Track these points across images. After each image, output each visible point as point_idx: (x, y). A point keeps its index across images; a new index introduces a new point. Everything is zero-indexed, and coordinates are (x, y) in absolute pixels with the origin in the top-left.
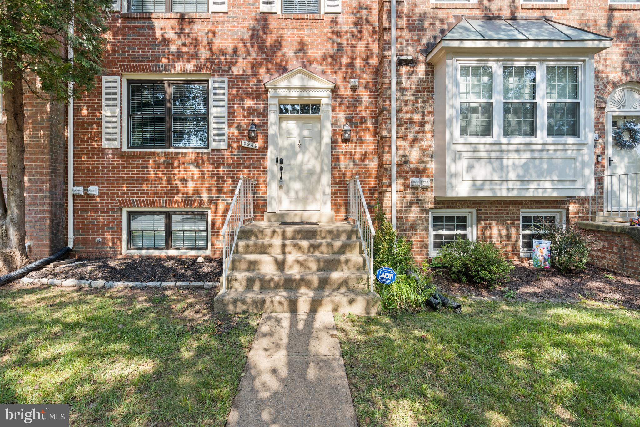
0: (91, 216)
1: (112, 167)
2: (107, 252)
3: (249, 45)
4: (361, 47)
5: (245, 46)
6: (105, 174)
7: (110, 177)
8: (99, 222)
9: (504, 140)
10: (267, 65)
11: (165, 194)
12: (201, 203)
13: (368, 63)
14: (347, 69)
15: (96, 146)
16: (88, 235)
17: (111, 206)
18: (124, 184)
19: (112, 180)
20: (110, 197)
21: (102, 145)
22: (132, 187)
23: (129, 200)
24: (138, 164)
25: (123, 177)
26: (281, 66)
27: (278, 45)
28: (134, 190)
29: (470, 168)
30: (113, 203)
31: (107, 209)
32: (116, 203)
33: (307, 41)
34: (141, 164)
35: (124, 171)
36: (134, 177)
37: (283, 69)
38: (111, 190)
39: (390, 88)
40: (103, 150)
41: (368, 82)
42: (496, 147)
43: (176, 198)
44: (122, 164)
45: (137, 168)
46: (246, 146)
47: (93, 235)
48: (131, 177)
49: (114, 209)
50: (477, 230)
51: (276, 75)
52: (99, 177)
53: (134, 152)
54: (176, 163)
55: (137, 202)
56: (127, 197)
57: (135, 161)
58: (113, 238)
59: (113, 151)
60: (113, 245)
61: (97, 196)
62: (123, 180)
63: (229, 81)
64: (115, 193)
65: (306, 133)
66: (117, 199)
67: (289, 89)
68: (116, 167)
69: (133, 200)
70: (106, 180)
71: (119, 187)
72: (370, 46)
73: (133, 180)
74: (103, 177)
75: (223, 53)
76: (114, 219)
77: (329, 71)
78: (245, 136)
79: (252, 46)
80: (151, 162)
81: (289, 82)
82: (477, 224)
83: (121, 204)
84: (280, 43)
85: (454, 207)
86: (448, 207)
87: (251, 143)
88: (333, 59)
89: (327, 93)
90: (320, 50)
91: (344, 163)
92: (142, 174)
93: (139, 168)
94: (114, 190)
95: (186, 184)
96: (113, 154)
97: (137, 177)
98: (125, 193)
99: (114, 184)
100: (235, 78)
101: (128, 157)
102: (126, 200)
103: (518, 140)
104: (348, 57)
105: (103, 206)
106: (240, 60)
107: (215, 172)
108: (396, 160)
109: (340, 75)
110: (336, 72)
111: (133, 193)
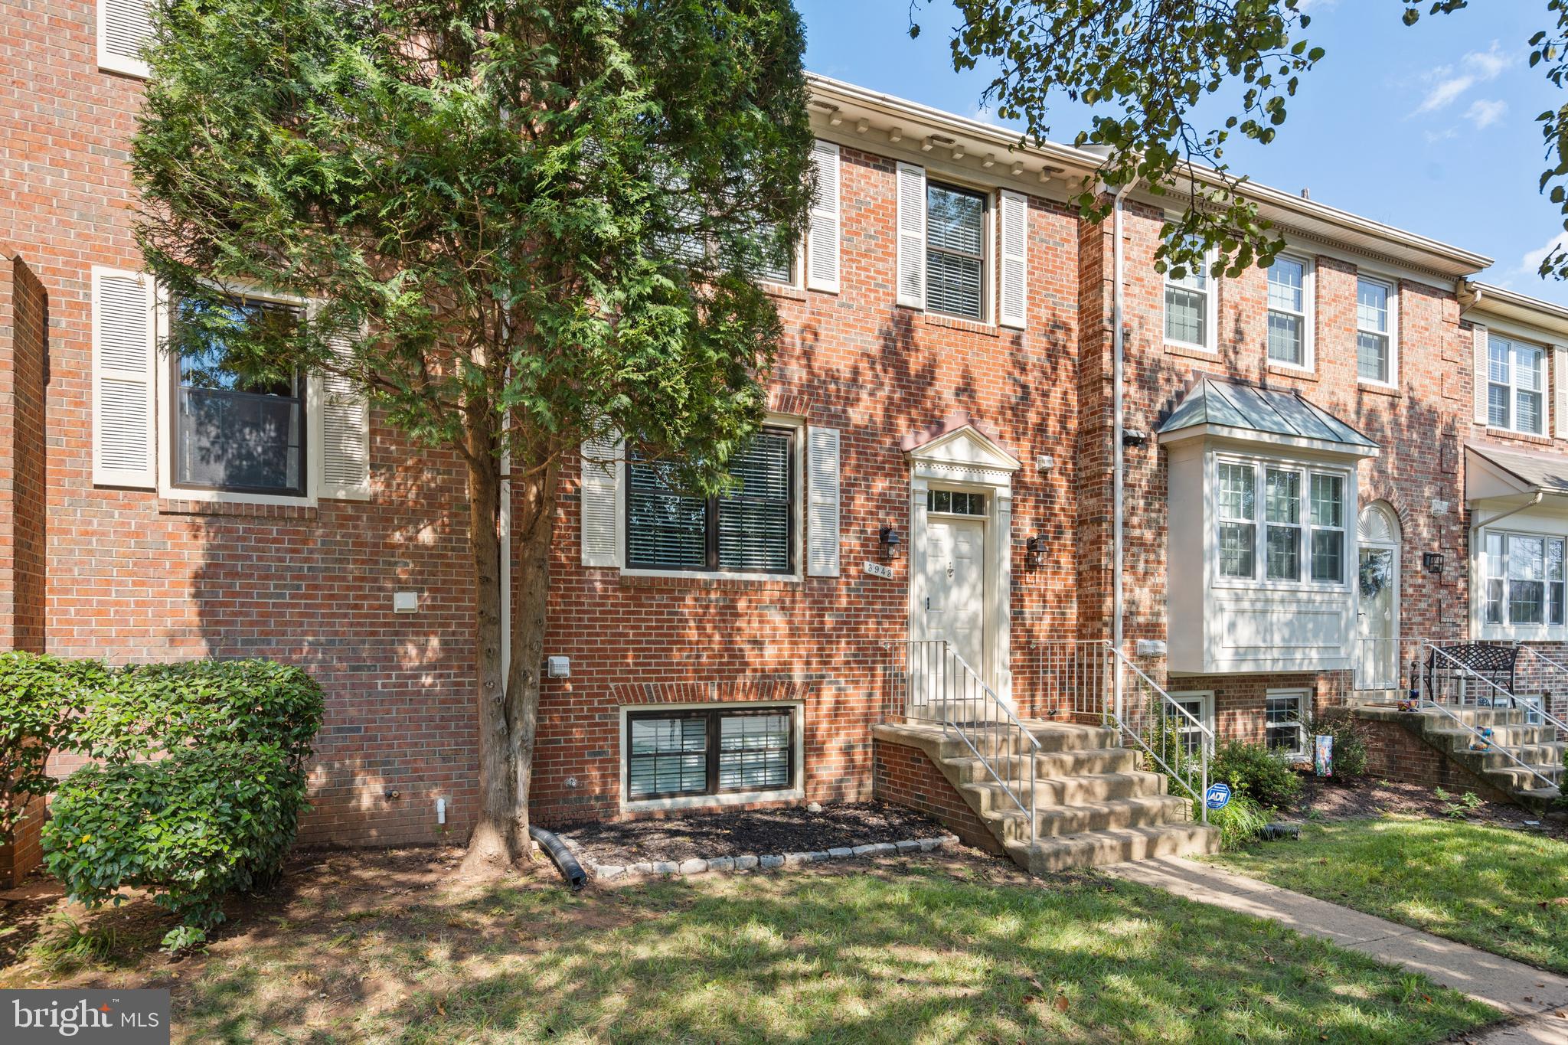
0: (552, 727)
1: (602, 613)
2: (592, 808)
3: (879, 367)
4: (1055, 399)
5: (873, 369)
6: (586, 627)
7: (598, 635)
8: (570, 741)
9: (1269, 585)
10: (909, 413)
11: (718, 671)
12: (791, 689)
13: (1065, 428)
14: (1035, 436)
15: (564, 560)
16: (546, 772)
17: (600, 702)
18: (627, 650)
19: (603, 642)
20: (597, 680)
21: (579, 559)
22: (645, 657)
23: (640, 687)
24: (658, 606)
25: (627, 635)
26: (933, 416)
27: (928, 375)
28: (650, 664)
29: (1232, 626)
30: (604, 695)
31: (589, 710)
32: (611, 694)
33: (976, 373)
34: (666, 606)
35: (628, 620)
36: (650, 635)
37: (935, 425)
38: (599, 664)
39: (1112, 483)
40: (581, 569)
41: (1065, 463)
42: (1261, 595)
43: (740, 681)
44: (623, 605)
45: (656, 613)
46: (873, 572)
47: (558, 772)
48: (644, 635)
49: (606, 709)
50: (1217, 725)
51: (925, 435)
52: (570, 634)
53: (653, 579)
54: (742, 605)
55: (657, 691)
56: (635, 679)
57: (653, 598)
58: (603, 776)
59: (603, 575)
60: (603, 791)
61: (565, 680)
62: (627, 642)
63: (842, 438)
64: (608, 672)
65: (965, 548)
66: (612, 685)
67: (951, 464)
68: (610, 612)
69: (648, 687)
70: (587, 642)
71: (616, 657)
72: (1069, 397)
73: (648, 642)
74: (581, 634)
75: (833, 377)
76: (605, 732)
77: (1008, 435)
78: (869, 552)
79: (885, 371)
80: (689, 601)
81: (948, 450)
82: (1217, 715)
83: (620, 697)
84: (932, 373)
85: (1190, 689)
86: (1183, 689)
87: (881, 567)
88: (1015, 415)
89: (1006, 479)
90: (993, 394)
91: (1031, 607)
92: (669, 628)
93: (662, 613)
94: (604, 665)
95: (761, 649)
96: (603, 582)
97: (657, 635)
98: (630, 672)
99: (605, 650)
100: (855, 432)
101: (639, 590)
102: (632, 687)
103: (1284, 584)
104: (1038, 413)
105: (580, 703)
106: (864, 395)
107: (816, 625)
108: (1121, 607)
109: (1026, 445)
110: (1018, 439)
111: (649, 672)
